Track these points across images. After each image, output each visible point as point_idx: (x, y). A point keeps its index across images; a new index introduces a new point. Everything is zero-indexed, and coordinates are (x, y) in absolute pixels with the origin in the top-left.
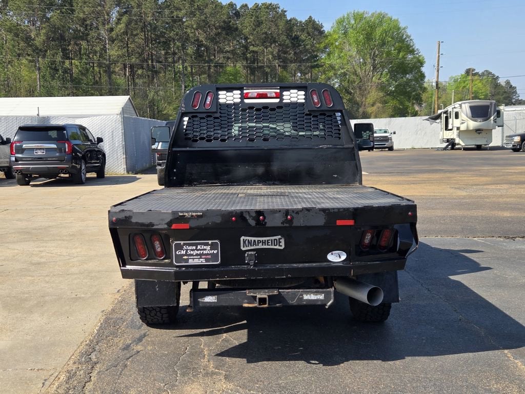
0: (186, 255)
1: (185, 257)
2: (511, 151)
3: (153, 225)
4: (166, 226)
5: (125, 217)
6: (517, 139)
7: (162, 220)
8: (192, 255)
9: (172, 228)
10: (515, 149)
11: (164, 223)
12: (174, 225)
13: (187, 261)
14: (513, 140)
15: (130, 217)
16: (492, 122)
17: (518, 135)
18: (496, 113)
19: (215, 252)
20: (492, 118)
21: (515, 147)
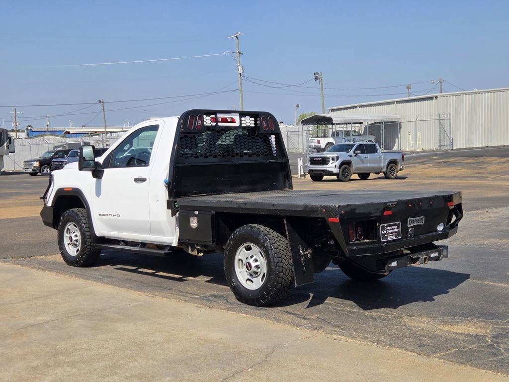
0: (387, 234)
1: (386, 235)
2: (29, 175)
3: (371, 214)
4: (380, 214)
5: (351, 209)
6: (36, 164)
7: (378, 209)
8: (389, 233)
9: (385, 214)
10: (34, 174)
11: (379, 211)
12: (385, 212)
13: (387, 238)
14: (32, 165)
15: (355, 209)
16: (5, 148)
17: (37, 161)
18: (8, 140)
19: (399, 229)
20: (5, 144)
21: (34, 172)
